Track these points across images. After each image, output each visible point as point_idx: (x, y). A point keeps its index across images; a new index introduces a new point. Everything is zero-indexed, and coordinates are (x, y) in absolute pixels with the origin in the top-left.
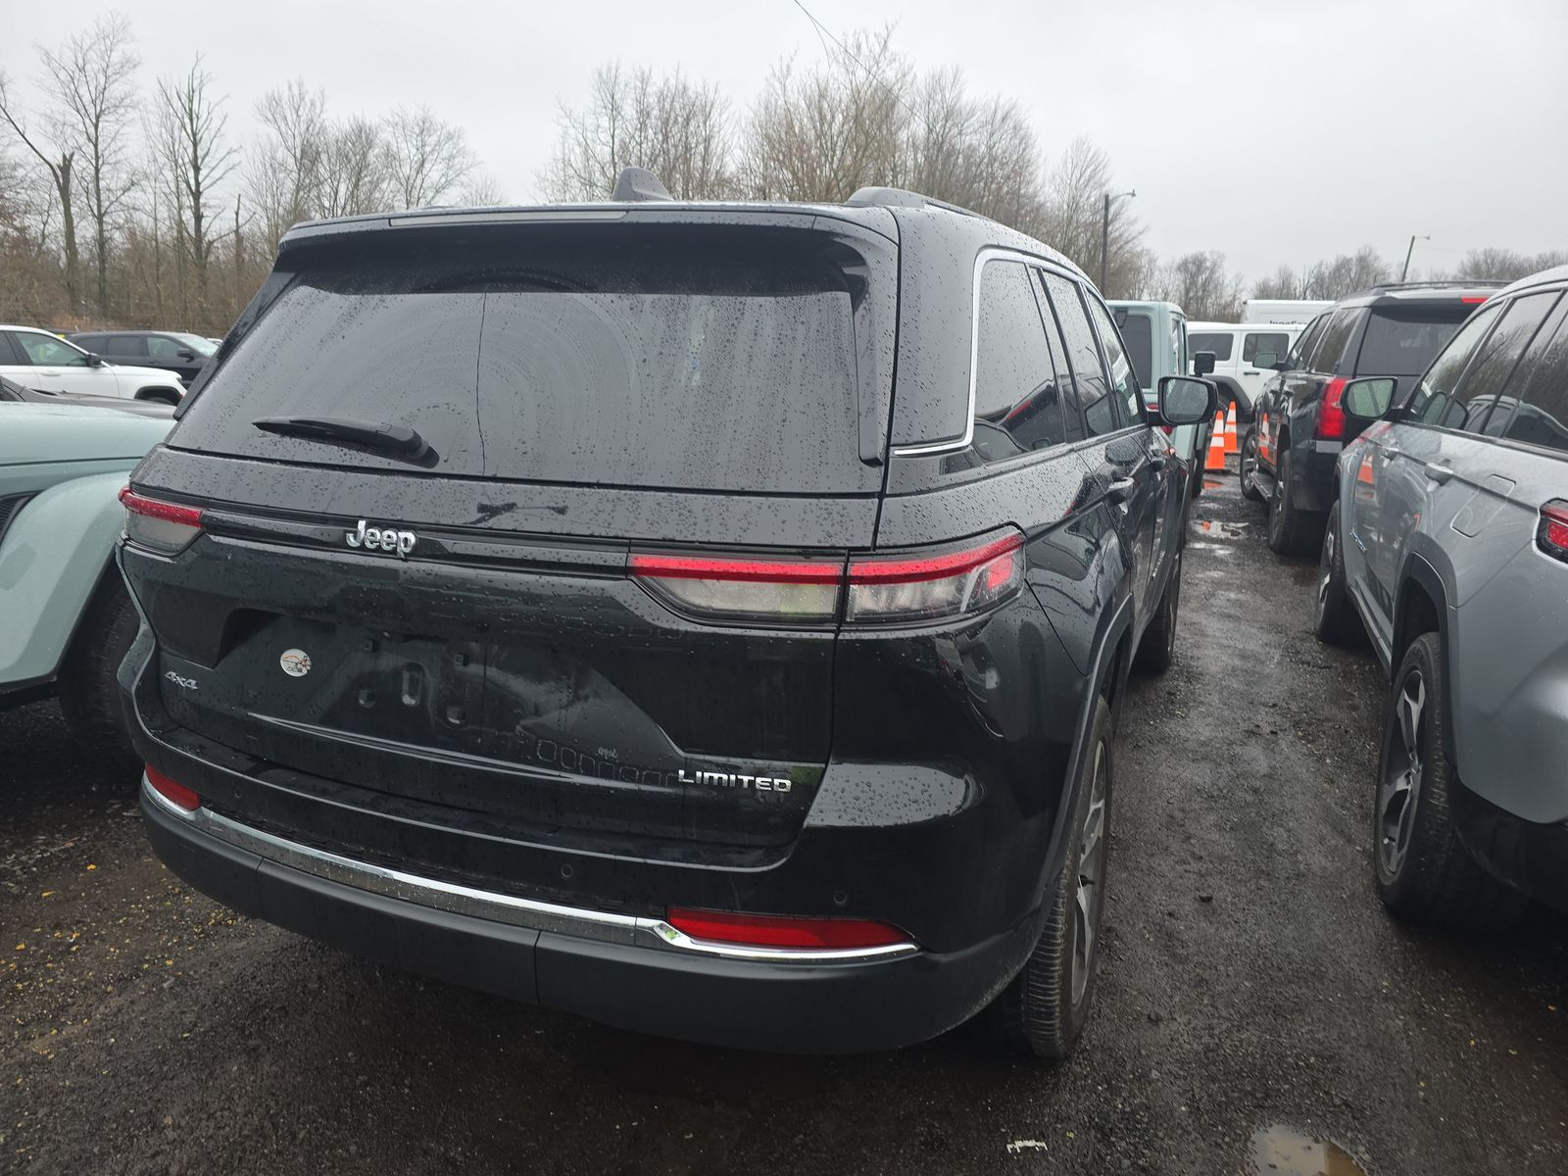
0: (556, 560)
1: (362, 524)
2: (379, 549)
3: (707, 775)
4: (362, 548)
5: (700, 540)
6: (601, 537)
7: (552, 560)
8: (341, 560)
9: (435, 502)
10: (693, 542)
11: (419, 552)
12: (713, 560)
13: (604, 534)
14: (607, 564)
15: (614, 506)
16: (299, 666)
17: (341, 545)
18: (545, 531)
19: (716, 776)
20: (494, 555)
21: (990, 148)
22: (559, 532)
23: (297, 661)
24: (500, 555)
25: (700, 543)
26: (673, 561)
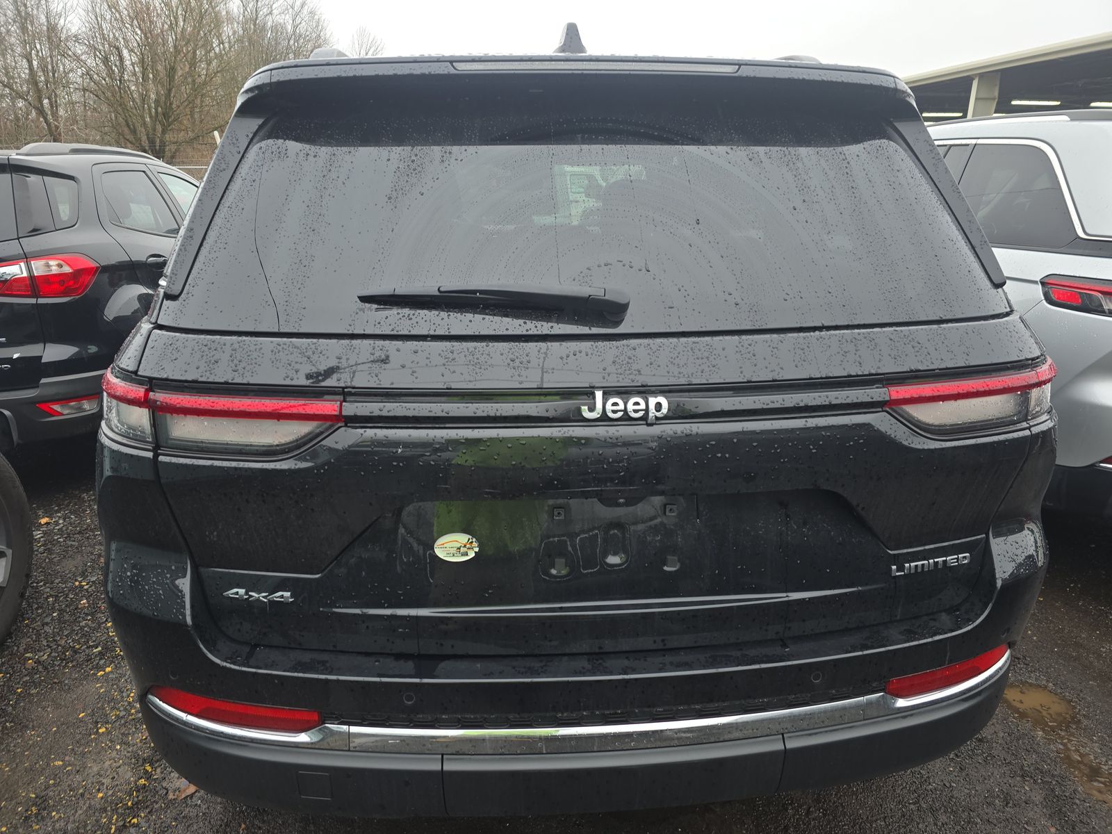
0: (827, 403)
1: (599, 395)
2: (626, 418)
3: (913, 564)
4: (604, 418)
5: (940, 367)
6: (858, 376)
7: (824, 403)
8: (574, 435)
9: (676, 362)
10: (934, 370)
11: (677, 414)
12: (957, 383)
13: (860, 373)
14: (874, 400)
15: (855, 345)
16: (463, 550)
17: (575, 417)
18: (805, 377)
19: (920, 563)
20: (765, 407)
21: (295, 27)
22: (819, 376)
23: (459, 545)
24: (772, 406)
25: (940, 369)
26: (926, 389)
